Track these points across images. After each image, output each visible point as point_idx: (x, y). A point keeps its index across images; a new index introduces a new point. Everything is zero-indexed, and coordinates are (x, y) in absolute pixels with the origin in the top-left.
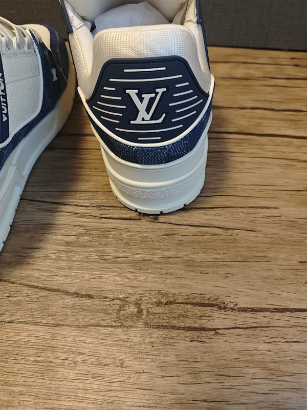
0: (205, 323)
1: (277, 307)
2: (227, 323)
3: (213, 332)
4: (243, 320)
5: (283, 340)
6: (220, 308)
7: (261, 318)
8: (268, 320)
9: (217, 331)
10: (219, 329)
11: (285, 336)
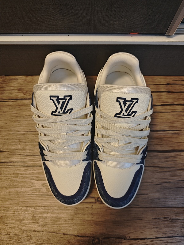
1: (143, 238)
6: (125, 239)
7: (137, 242)
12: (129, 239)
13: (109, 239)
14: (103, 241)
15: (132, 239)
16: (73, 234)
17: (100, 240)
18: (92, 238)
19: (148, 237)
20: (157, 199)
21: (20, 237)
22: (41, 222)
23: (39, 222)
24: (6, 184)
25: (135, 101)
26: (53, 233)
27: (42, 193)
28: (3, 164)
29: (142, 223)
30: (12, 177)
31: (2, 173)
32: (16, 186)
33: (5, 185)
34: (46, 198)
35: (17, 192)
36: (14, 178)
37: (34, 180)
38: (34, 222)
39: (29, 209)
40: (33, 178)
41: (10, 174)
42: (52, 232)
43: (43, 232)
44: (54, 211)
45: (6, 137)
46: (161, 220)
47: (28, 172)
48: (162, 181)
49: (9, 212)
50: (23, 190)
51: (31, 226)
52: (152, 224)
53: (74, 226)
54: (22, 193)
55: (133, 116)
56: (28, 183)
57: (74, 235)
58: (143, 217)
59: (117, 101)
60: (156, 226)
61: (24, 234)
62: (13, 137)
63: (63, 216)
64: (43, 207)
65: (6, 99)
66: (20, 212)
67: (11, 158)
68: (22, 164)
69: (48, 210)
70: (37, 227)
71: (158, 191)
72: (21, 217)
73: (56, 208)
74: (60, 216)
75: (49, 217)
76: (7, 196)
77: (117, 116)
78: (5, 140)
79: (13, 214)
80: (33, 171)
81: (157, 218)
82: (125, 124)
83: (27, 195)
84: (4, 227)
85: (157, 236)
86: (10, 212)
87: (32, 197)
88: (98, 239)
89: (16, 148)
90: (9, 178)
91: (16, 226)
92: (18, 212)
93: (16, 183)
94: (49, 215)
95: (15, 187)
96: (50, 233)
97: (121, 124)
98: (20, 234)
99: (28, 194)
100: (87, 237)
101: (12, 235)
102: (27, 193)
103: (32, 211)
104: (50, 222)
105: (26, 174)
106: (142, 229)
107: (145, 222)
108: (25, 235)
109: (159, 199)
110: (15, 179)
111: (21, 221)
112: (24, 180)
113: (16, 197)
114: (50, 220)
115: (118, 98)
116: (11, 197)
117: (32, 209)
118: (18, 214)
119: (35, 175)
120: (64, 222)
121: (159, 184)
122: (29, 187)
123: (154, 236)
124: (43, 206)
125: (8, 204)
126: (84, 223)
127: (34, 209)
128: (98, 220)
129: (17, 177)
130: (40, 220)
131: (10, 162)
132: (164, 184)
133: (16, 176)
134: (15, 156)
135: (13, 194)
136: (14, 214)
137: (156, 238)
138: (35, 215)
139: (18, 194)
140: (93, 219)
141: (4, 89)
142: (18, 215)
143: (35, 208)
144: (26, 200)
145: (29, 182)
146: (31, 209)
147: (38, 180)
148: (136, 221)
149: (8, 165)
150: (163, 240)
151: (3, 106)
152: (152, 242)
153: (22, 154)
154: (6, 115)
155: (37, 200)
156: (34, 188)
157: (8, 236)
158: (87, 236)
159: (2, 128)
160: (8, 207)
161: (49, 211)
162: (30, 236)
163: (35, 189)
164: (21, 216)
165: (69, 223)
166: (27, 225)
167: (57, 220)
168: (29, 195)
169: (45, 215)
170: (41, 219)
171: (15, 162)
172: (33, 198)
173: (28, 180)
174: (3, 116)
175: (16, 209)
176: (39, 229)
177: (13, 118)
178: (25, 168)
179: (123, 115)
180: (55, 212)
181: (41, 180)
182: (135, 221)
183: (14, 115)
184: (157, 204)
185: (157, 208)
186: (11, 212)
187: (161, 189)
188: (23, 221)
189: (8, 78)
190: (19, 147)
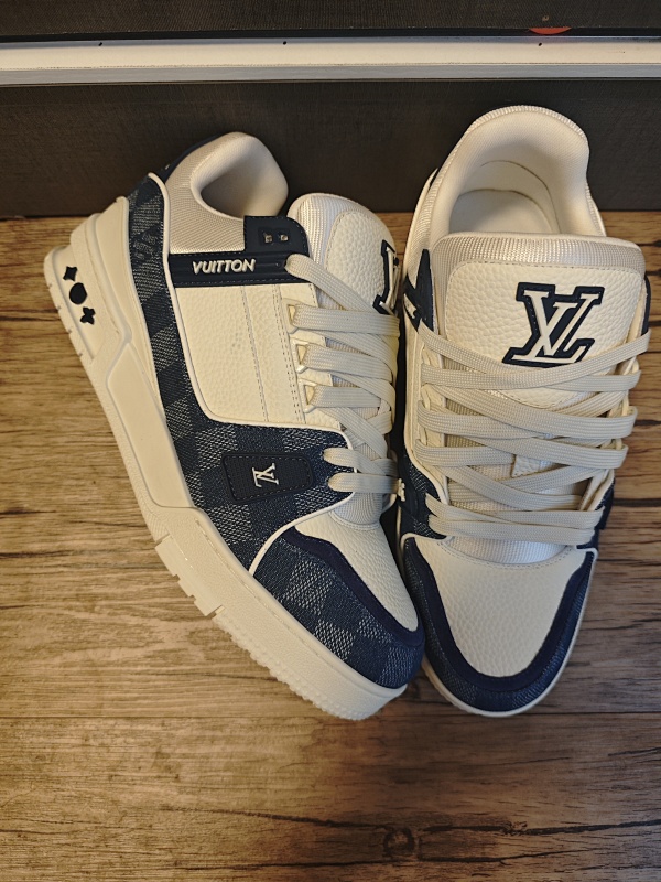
0: (489, 852)
1: (573, 825)
2: (515, 851)
3: (498, 863)
4: (533, 845)
5: (576, 867)
6: (506, 832)
7: (553, 841)
8: (562, 843)
9: (504, 861)
10: (504, 858)
11: (579, 863)
12: (521, 832)
13: (449, 832)
14: (425, 840)
15: (535, 832)
16: (311, 816)
17: (415, 836)
18: (382, 830)
19: (592, 823)
20: (626, 681)
21: (114, 831)
22: (189, 774)
23: (182, 774)
24: (49, 635)
25: (590, 298)
26: (236, 816)
27: (189, 668)
28: (32, 559)
29: (570, 772)
30: (70, 608)
31: (33, 594)
32: (89, 642)
33: (47, 640)
34: (203, 684)
35: (93, 665)
36: (79, 611)
37: (155, 617)
38: (164, 774)
39: (140, 727)
40: (153, 610)
41: (64, 599)
42: (234, 812)
43: (197, 813)
44: (237, 734)
45: (40, 458)
46: (641, 759)
47: (133, 588)
48: (643, 614)
49: (66, 741)
50: (116, 655)
51: (150, 789)
52: (609, 773)
53: (313, 786)
54: (109, 669)
55: (579, 359)
56: (133, 630)
57: (316, 822)
58: (572, 750)
59: (520, 297)
60: (622, 783)
61: (126, 821)
62: (69, 458)
63: (270, 750)
64: (193, 721)
65: (36, 311)
66: (107, 741)
67: (63, 538)
68: (109, 558)
69: (214, 729)
70: (175, 793)
71: (626, 653)
72: (114, 757)
73: (243, 721)
74: (260, 751)
75: (219, 755)
76: (54, 680)
77: (516, 357)
78: (37, 470)
79: (83, 745)
80: (151, 586)
81: (624, 753)
82: (546, 391)
83: (130, 676)
84: (51, 796)
85: (625, 817)
86: (69, 741)
87: (151, 683)
88: (407, 832)
89: (82, 498)
90: (61, 612)
91: (96, 791)
92: (100, 741)
93: (86, 633)
94: (216, 749)
95: (84, 645)
96: (225, 816)
97: (526, 392)
98: (111, 822)
99: (139, 673)
100: (366, 825)
101: (81, 826)
102: (132, 669)
103: (152, 734)
104: (222, 774)
105: (124, 597)
106: (571, 793)
107: (582, 766)
108: (131, 822)
109: (631, 681)
110: (83, 615)
111: (113, 773)
112: (116, 619)
113: (91, 683)
114: (222, 766)
115: (522, 287)
116: (70, 684)
117: (154, 728)
118: (102, 745)
119: (157, 600)
120: (278, 775)
121: (630, 624)
122: (137, 647)
123: (616, 819)
124: (194, 714)
125: (60, 712)
126: (353, 774)
127: (160, 728)
128: (403, 763)
129: (91, 610)
130: (185, 767)
131: (61, 553)
132: (648, 626)
133: (85, 604)
134: (79, 527)
135: (80, 673)
136: (86, 746)
137: (622, 826)
138: (166, 750)
139: (96, 673)
140: (385, 759)
141: (26, 271)
142: (100, 750)
143: (163, 725)
144: (128, 695)
145: (137, 626)
146: (148, 727)
147: (170, 620)
148: (548, 763)
149: (54, 563)
150: (651, 833)
151: (24, 337)
152: (611, 841)
153: (107, 520)
154: (37, 372)
155: (171, 692)
156: (158, 647)
157: (65, 828)
158: (365, 822)
159: (26, 424)
160: (62, 721)
161: (219, 734)
162: (151, 826)
163: (160, 651)
164: (113, 755)
165: (297, 775)
166: (137, 788)
167: (248, 765)
168: (141, 676)
169: (202, 750)
170: (188, 765)
171: (82, 552)
172: (156, 686)
173: (133, 621)
174: (27, 375)
175: (93, 728)
176: (185, 800)
177: (62, 381)
178: (120, 575)
179: (538, 356)
180: (239, 737)
181: (183, 618)
182: (543, 764)
183: (69, 370)
184: (624, 700)
185: (623, 716)
186: (73, 741)
187: (638, 643)
188: (119, 773)
189: (36, 226)
190: (94, 494)
